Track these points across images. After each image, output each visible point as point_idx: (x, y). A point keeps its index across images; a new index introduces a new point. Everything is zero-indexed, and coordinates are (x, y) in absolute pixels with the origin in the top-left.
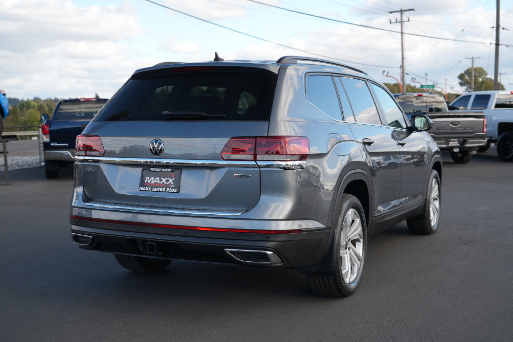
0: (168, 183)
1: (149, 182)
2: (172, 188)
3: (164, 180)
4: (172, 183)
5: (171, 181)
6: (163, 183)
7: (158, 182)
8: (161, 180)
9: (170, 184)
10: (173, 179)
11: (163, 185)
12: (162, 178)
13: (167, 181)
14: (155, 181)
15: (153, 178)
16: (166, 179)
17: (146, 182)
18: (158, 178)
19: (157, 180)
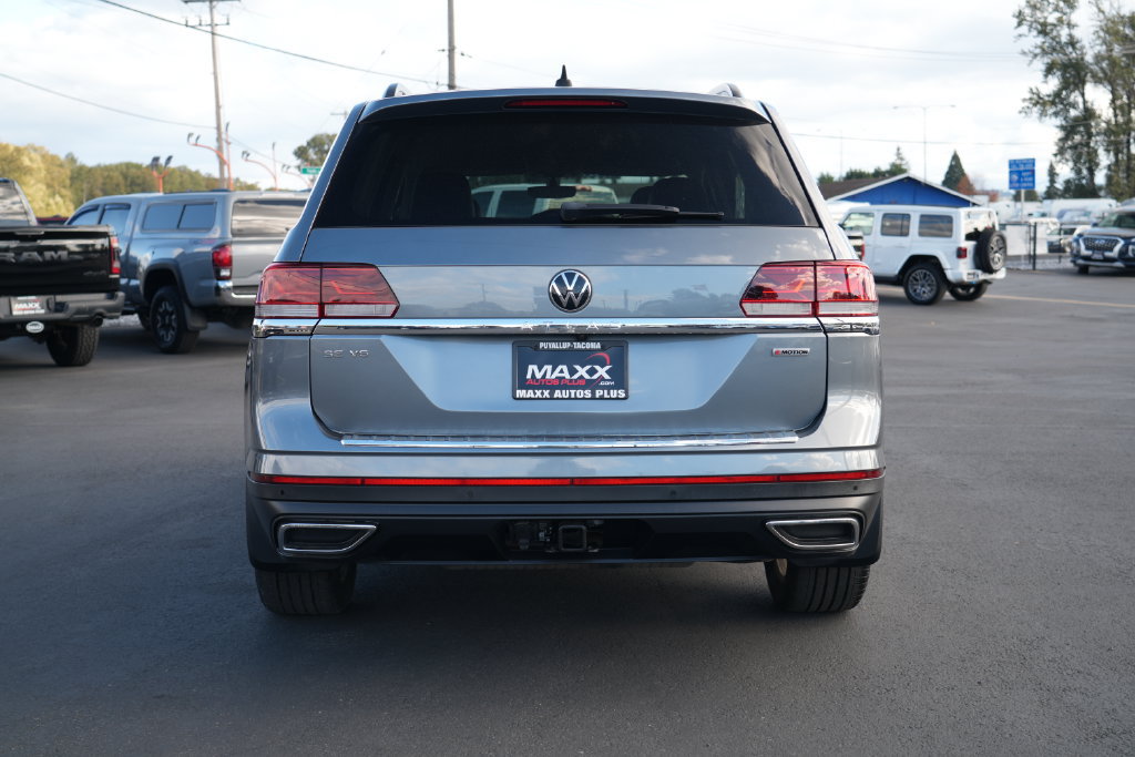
0: (595, 377)
1: (539, 375)
2: (609, 388)
3: (582, 371)
4: (607, 377)
5: (602, 371)
6: (581, 377)
7: (567, 376)
8: (572, 372)
9: (601, 378)
10: (608, 367)
11: (582, 383)
12: (578, 367)
13: (592, 372)
14: (556, 374)
15: (549, 368)
16: (588, 367)
17: (529, 376)
18: (565, 368)
19: (562, 371)
